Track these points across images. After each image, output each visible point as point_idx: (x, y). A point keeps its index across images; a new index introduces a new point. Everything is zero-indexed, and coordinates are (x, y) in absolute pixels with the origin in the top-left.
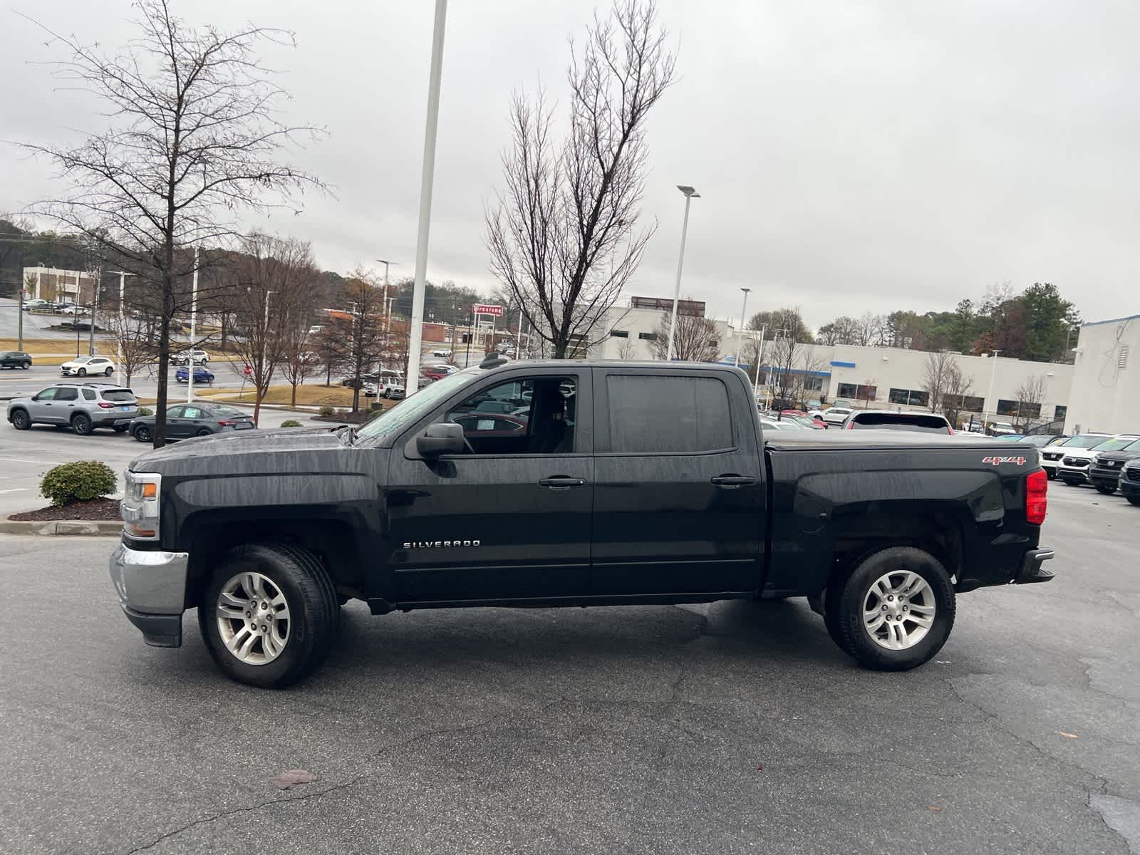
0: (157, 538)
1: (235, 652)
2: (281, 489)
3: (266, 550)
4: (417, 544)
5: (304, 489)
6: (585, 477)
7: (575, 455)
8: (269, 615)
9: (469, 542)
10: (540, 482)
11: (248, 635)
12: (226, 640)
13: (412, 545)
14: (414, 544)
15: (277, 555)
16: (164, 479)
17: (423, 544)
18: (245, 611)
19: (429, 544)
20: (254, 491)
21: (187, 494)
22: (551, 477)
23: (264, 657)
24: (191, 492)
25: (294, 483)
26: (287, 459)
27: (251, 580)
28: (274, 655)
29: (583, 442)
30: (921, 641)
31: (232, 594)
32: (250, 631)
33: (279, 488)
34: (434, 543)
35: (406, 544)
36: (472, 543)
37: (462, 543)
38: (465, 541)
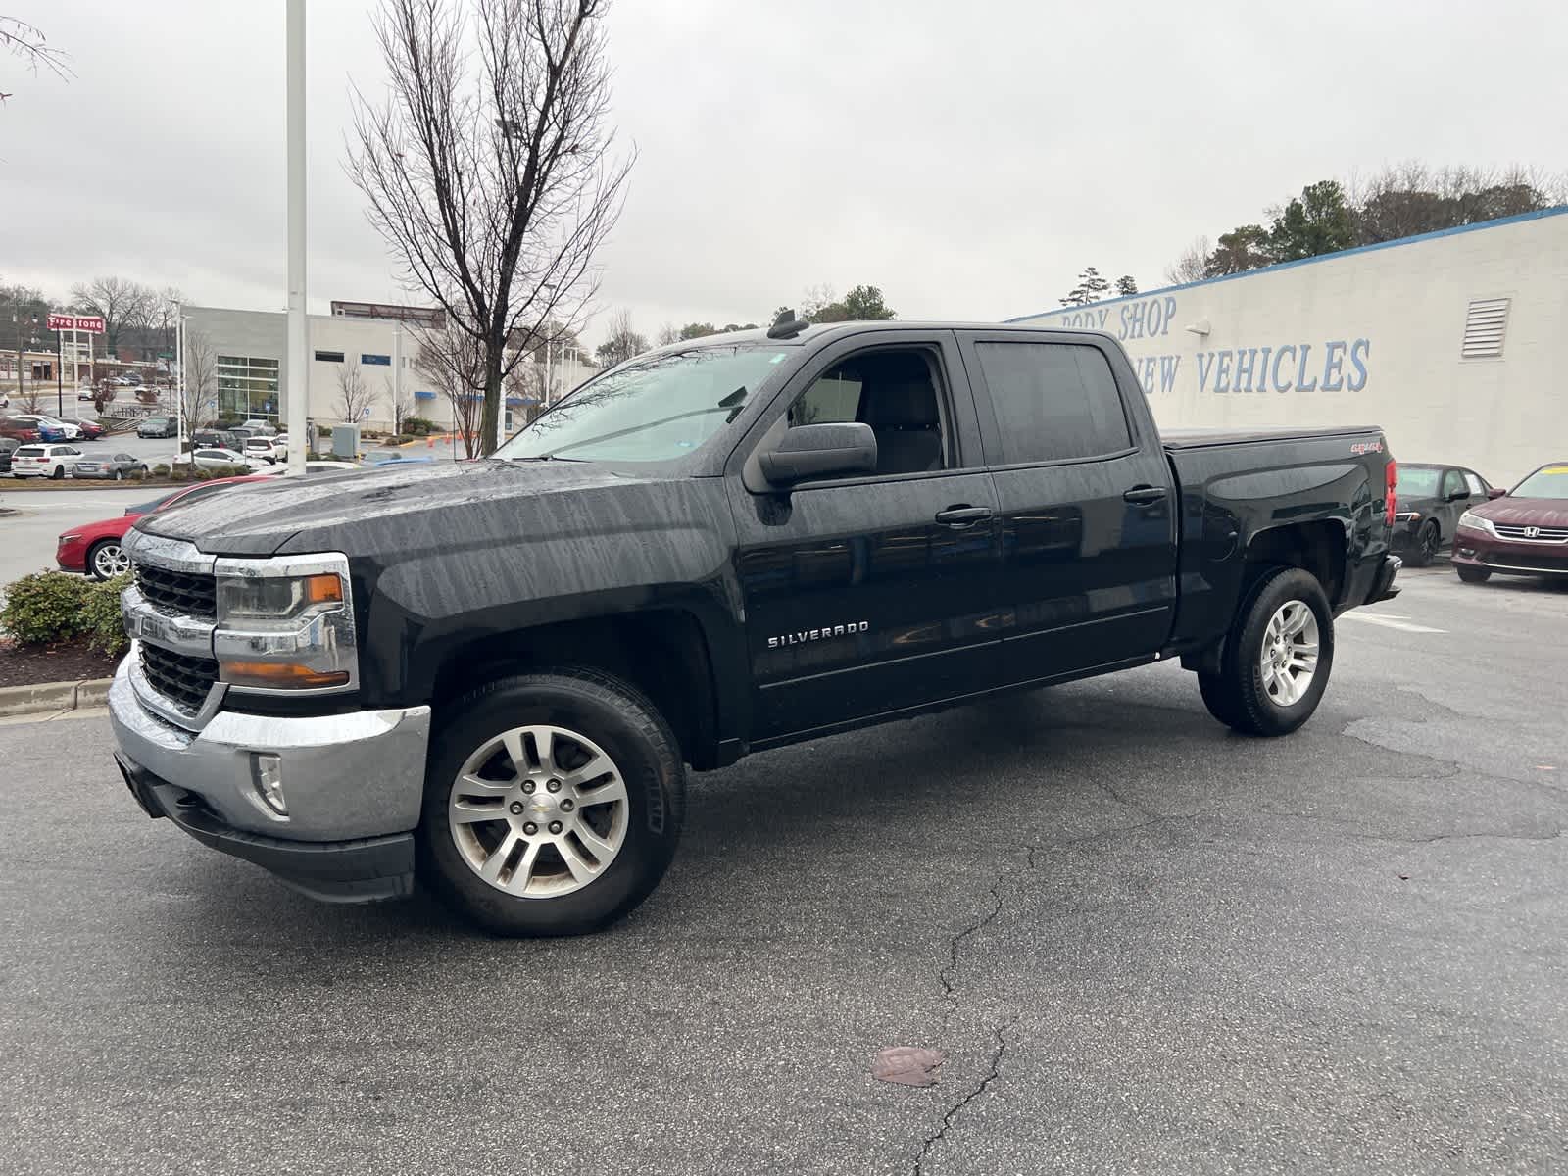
0: (353, 684)
1: (500, 884)
2: (580, 563)
3: (538, 678)
4: (787, 639)
5: (616, 560)
6: (989, 505)
7: (967, 470)
8: (566, 801)
9: (854, 625)
10: (936, 516)
11: (521, 847)
12: (476, 865)
13: (779, 640)
14: (783, 637)
15: (588, 685)
16: (354, 563)
17: (795, 637)
18: (508, 803)
19: (803, 635)
20: (534, 570)
21: (410, 586)
22: (950, 508)
23: (571, 876)
24: (418, 584)
25: (596, 551)
26: (568, 505)
27: (529, 742)
28: (595, 872)
29: (969, 450)
30: (1307, 691)
31: (479, 776)
32: (525, 838)
33: (575, 562)
34: (809, 635)
35: (772, 640)
36: (858, 627)
37: (846, 628)
38: (849, 626)
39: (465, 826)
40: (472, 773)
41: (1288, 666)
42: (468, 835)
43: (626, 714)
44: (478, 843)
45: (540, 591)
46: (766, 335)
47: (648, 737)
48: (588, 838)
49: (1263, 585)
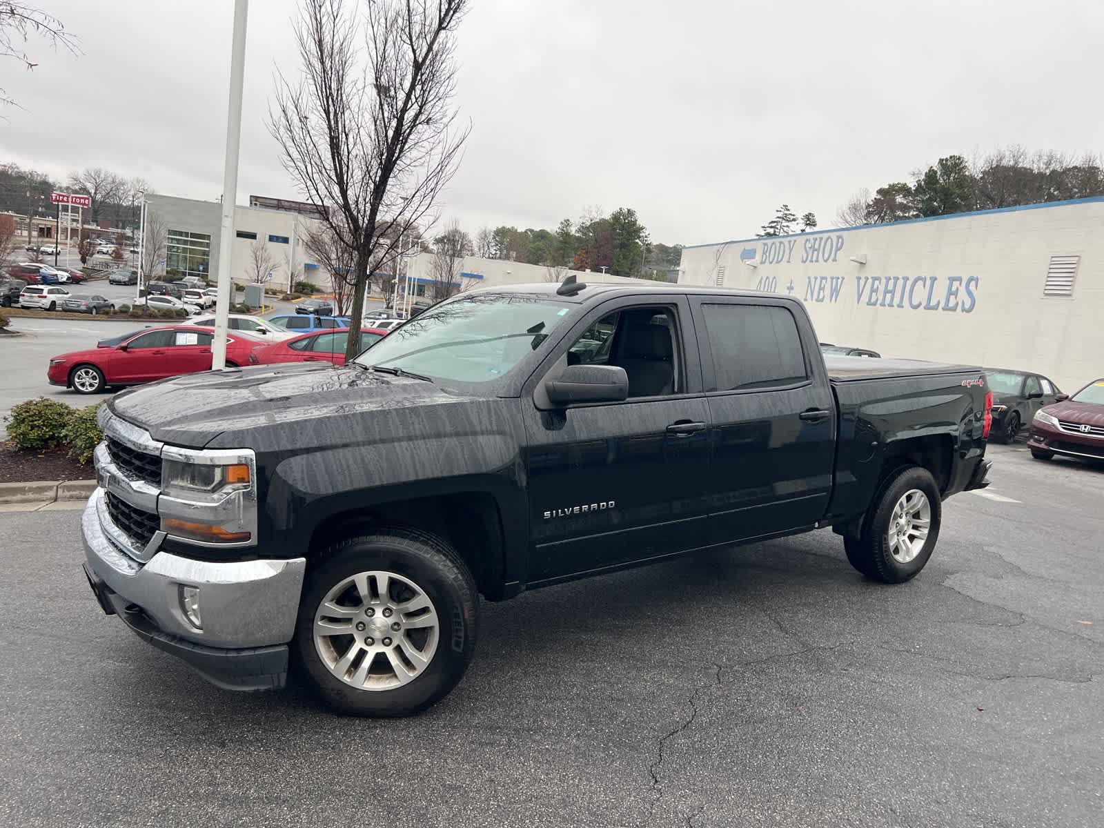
0: (253, 541)
1: (346, 679)
2: (417, 459)
3: (382, 539)
4: (557, 513)
5: (441, 456)
6: (705, 420)
7: (690, 395)
8: (396, 624)
9: (605, 503)
10: (667, 428)
11: (362, 654)
12: (331, 665)
13: (552, 514)
14: (554, 512)
15: (418, 545)
16: (259, 456)
17: (563, 512)
18: (355, 622)
19: (568, 510)
20: (384, 464)
21: (298, 475)
22: (677, 423)
23: (396, 676)
24: (302, 472)
25: (428, 449)
26: (411, 417)
27: (372, 582)
28: (413, 675)
29: (694, 381)
30: (920, 552)
31: (336, 603)
32: (366, 648)
33: (413, 457)
34: (573, 510)
35: (547, 514)
36: (607, 504)
37: (599, 506)
38: (602, 504)
39: (324, 637)
40: (332, 600)
41: (907, 535)
42: (326, 643)
43: (440, 567)
44: (332, 649)
45: (387, 479)
46: (555, 292)
47: (455, 584)
48: (409, 650)
49: (894, 478)
